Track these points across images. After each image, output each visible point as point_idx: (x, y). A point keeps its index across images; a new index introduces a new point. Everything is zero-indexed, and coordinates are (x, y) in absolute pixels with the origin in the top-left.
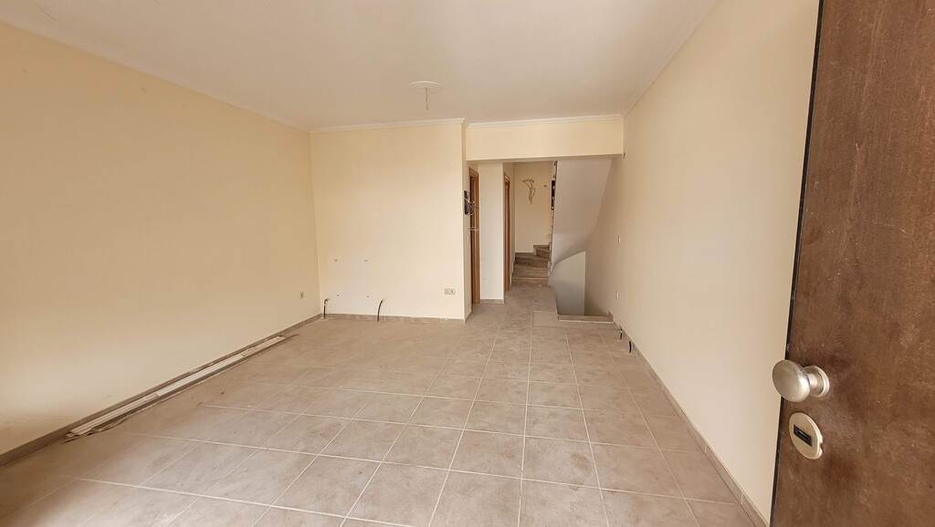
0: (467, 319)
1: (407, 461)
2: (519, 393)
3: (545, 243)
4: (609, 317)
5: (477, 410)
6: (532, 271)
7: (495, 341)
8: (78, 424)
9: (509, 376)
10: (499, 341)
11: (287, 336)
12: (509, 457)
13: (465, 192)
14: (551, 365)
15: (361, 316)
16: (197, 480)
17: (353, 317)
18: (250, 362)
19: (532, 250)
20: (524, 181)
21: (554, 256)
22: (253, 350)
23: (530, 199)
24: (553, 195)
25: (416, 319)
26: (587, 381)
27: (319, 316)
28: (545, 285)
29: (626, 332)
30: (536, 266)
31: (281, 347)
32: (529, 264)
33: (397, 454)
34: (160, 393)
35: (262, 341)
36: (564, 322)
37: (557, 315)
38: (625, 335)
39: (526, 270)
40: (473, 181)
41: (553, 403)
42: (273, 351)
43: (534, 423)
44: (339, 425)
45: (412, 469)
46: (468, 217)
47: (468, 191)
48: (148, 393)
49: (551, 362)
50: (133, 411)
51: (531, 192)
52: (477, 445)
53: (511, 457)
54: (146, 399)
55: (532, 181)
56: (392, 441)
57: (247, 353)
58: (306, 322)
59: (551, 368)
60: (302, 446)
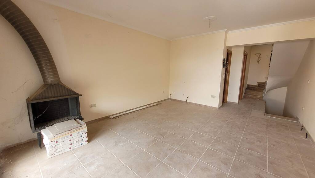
0: (219, 108)
1: (185, 151)
2: (235, 141)
3: (264, 81)
4: (297, 119)
5: (215, 142)
6: (255, 93)
7: (230, 118)
8: (111, 116)
9: (233, 133)
10: (232, 119)
11: (158, 103)
12: (225, 164)
13: (224, 59)
14: (255, 134)
15: (181, 101)
16: (129, 136)
17: (178, 101)
18: (148, 109)
19: (256, 84)
20: (256, 54)
21: (267, 87)
22: (149, 106)
23: (258, 62)
24: (270, 60)
25: (199, 105)
26: (274, 145)
27: (168, 99)
28: (261, 99)
29: (306, 128)
30: (257, 91)
31: (156, 106)
32: (254, 90)
33: (182, 148)
34: (127, 112)
35: (152, 104)
36: (268, 117)
37: (264, 113)
38: (305, 129)
39: (251, 92)
40: (229, 55)
41: (252, 149)
42: (154, 107)
43: (240, 155)
44: (166, 133)
45: (186, 155)
46: (224, 69)
47: (226, 58)
48: (124, 112)
49: (255, 132)
50: (121, 116)
51: (259, 59)
52: (212, 155)
53: (226, 164)
54: (124, 113)
55: (260, 54)
56: (181, 143)
57: (147, 106)
58: (164, 100)
59: (254, 135)
60: (155, 136)
